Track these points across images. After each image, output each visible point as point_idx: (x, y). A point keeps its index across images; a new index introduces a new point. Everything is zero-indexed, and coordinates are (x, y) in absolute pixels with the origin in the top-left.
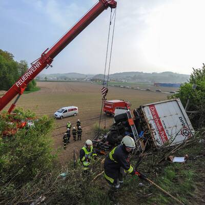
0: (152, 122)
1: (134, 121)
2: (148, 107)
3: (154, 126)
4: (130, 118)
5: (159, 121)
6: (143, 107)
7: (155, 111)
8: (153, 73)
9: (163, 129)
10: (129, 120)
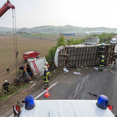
0: (33, 68)
1: (26, 69)
2: (32, 62)
3: (34, 70)
4: (25, 68)
5: (36, 67)
6: (30, 63)
7: (35, 63)
8: (60, 26)
9: (38, 70)
10: (24, 69)
